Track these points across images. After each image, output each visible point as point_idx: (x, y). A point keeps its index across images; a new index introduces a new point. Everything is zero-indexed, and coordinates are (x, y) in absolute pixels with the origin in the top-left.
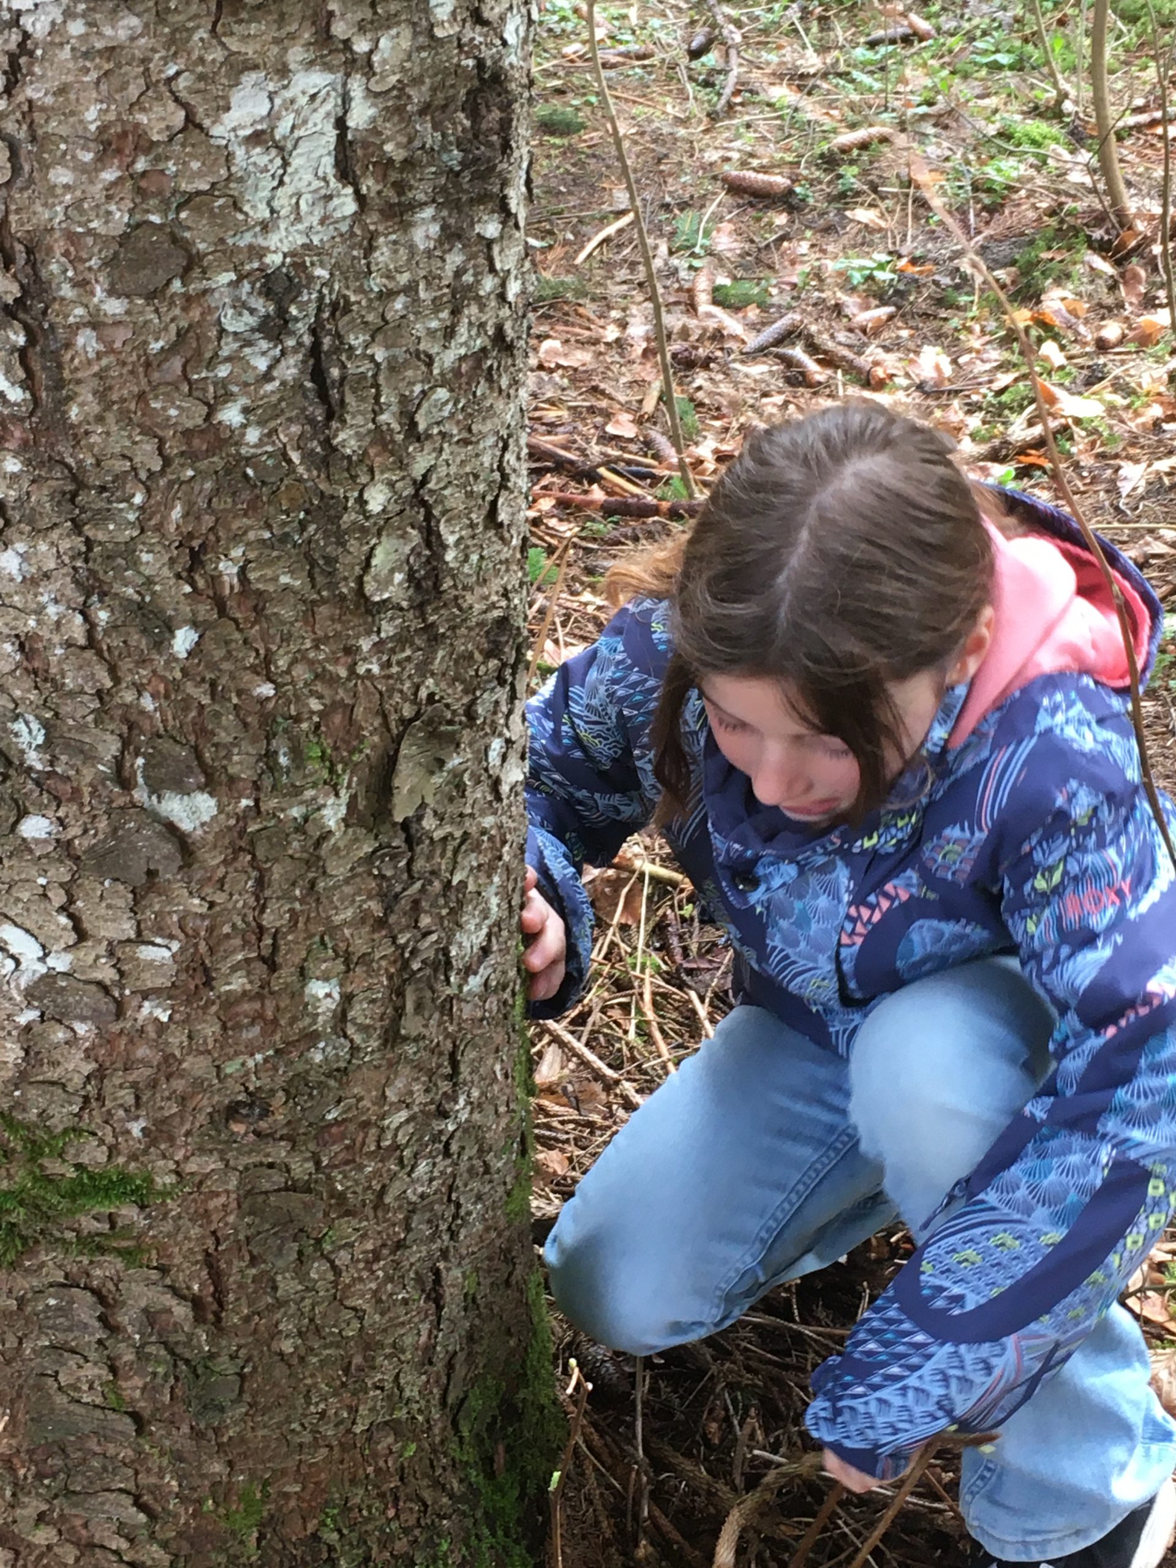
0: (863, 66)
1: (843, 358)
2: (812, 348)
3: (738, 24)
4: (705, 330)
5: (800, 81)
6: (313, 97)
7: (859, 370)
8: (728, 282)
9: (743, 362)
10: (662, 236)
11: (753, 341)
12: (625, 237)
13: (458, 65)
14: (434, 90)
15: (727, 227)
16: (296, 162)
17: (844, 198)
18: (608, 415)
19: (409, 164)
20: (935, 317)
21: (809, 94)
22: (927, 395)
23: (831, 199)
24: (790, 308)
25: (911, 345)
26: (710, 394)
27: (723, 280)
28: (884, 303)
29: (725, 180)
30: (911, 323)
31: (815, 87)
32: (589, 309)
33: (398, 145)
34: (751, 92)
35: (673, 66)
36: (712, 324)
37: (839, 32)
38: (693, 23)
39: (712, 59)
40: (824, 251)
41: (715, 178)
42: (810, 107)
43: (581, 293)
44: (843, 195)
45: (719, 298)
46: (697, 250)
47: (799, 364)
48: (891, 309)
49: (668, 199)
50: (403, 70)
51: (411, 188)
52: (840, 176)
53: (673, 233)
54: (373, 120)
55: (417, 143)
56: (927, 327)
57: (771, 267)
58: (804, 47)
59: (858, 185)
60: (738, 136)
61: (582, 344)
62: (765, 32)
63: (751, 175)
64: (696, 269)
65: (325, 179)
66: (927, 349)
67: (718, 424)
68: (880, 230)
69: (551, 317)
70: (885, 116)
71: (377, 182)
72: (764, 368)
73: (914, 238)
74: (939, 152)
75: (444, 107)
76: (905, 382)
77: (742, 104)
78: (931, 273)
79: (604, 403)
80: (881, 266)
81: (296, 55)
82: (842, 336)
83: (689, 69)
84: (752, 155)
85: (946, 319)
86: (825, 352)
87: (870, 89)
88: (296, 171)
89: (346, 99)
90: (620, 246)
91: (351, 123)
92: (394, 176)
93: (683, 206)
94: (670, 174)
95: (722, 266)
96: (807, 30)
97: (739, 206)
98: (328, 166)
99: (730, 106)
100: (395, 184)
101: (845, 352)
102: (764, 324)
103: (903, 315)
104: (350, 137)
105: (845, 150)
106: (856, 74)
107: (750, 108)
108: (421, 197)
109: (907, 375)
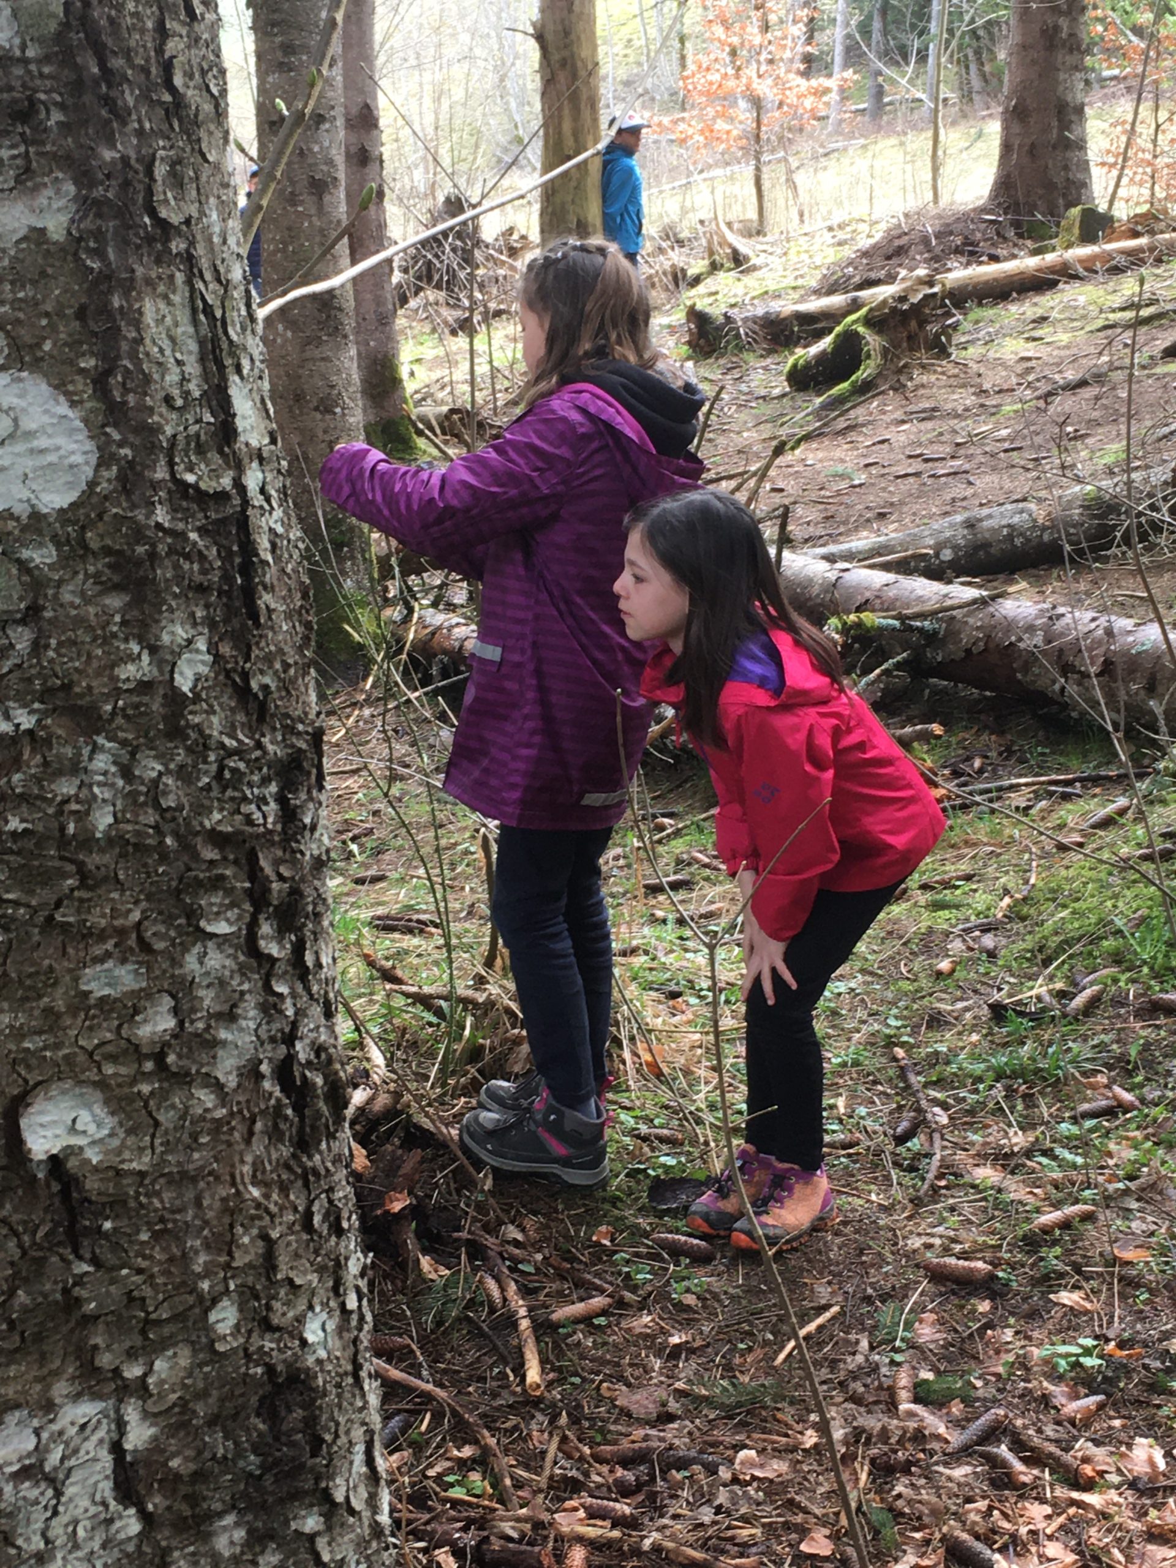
0: (1068, 1142)
1: (1051, 1455)
2: (1019, 1445)
3: (945, 1106)
4: (905, 1431)
5: (1005, 1160)
6: (83, 1427)
7: (1066, 1467)
8: (930, 1376)
9: (946, 1464)
10: (863, 1330)
11: (956, 1439)
12: (824, 1336)
13: (246, 1374)
14: (222, 1400)
15: (929, 1317)
16: (70, 1491)
17: (1049, 1281)
18: (803, 1532)
19: (199, 1476)
20: (1148, 1404)
21: (1012, 1173)
22: (1141, 1493)
23: (1035, 1282)
24: (995, 1401)
25: (1123, 1436)
26: (910, 1502)
27: (927, 1375)
28: (1093, 1392)
29: (926, 1268)
30: (1124, 1412)
31: (1017, 1166)
32: (788, 1414)
33: (187, 1459)
34: (955, 1175)
35: (878, 1153)
36: (912, 1425)
37: (1044, 1109)
38: (900, 1108)
39: (915, 1144)
40: (1029, 1338)
41: (917, 1266)
42: (1013, 1187)
43: (779, 1397)
44: (1046, 1278)
45: (922, 1395)
46: (898, 1343)
47: (1004, 1464)
48: (1100, 1398)
49: (870, 1291)
50: (185, 1386)
51: (204, 1499)
52: (1042, 1259)
53: (875, 1327)
54: (155, 1439)
55: (207, 1455)
56: (1139, 1415)
57: (975, 1358)
58: (1010, 1125)
59: (1061, 1267)
60: (942, 1221)
61: (780, 1452)
62: (971, 1112)
63: (952, 1261)
64: (899, 1364)
65: (105, 1504)
66: (1138, 1440)
67: (918, 1535)
68: (1086, 1312)
69: (748, 1424)
70: (1087, 1193)
71: (165, 1497)
72: (968, 1469)
73: (1121, 1319)
74: (1144, 1227)
75: (235, 1416)
76: (1115, 1479)
77: (946, 1187)
78: (1140, 1357)
79: (799, 1518)
80: (1088, 1352)
81: (60, 1389)
82: (1049, 1430)
83: (893, 1153)
84: (954, 1241)
85: (1159, 1407)
86: (1032, 1449)
87: (1074, 1166)
88: (71, 1500)
89: (121, 1425)
90: (821, 1345)
91: (128, 1446)
92: (184, 1489)
93: (884, 1298)
94: (872, 1265)
95: (925, 1359)
96: (1012, 1109)
97: (941, 1294)
98: (106, 1488)
99: (935, 1189)
100: (186, 1497)
101: (1052, 1448)
102: (968, 1420)
103: (1114, 1403)
104: (129, 1458)
105: (1046, 1230)
106: (1059, 1151)
107: (954, 1192)
108: (217, 1506)
109: (1119, 1471)
